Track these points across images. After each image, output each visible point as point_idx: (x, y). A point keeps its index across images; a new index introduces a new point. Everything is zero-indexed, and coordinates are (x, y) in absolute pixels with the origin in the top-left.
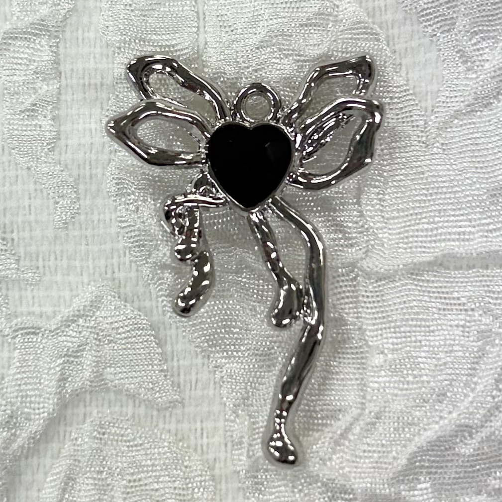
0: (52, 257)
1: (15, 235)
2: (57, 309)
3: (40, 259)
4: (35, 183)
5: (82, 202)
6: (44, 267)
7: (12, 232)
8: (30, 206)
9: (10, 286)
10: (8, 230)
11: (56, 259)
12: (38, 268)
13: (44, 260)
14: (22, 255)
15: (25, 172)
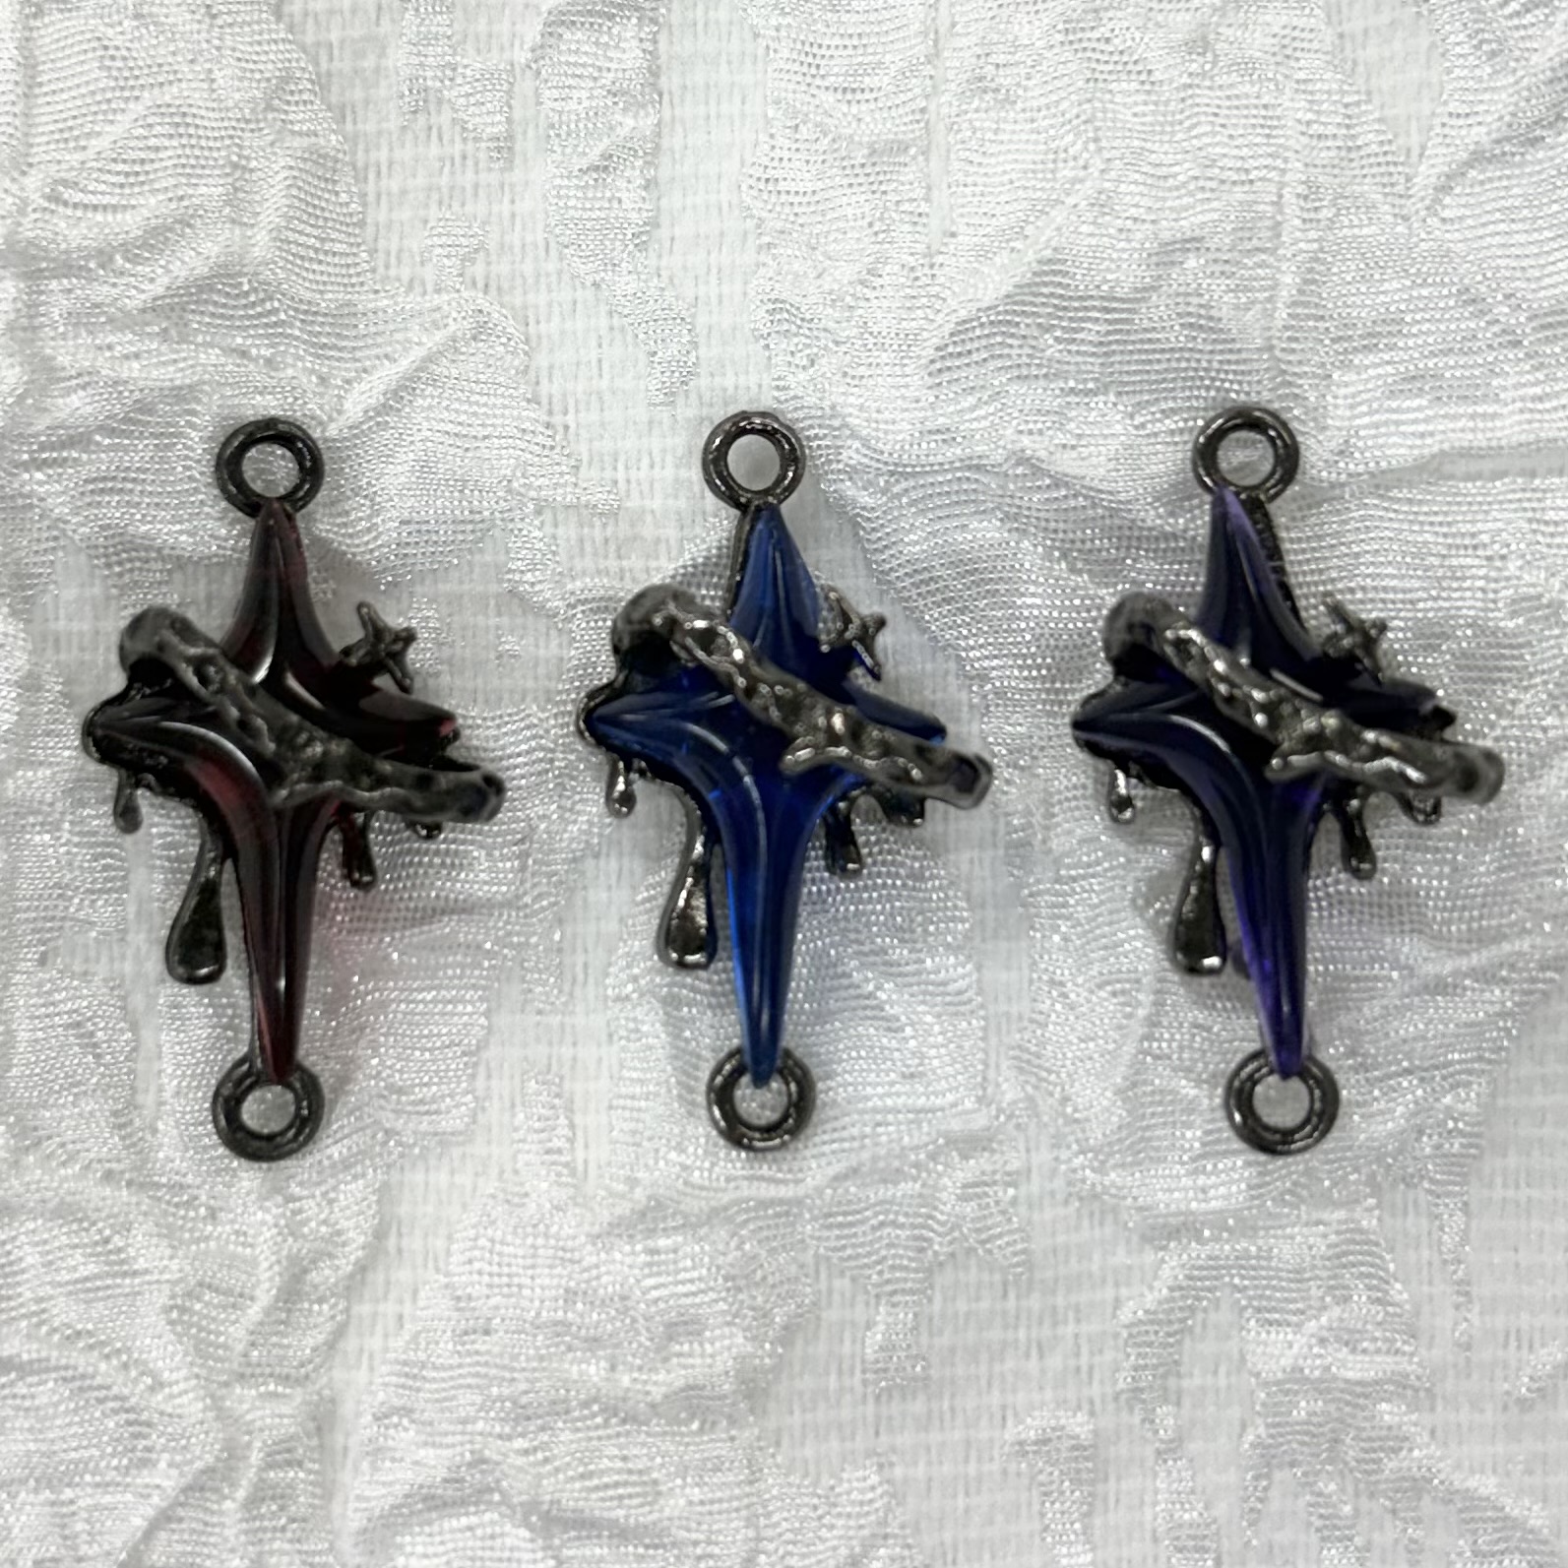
0: (645, 462)
1: (570, 419)
2: (653, 564)
3: (621, 467)
4: (610, 314)
5: (702, 351)
6: (628, 481)
7: (565, 413)
8: (600, 361)
9: (561, 517)
10: (557, 408)
11: (652, 466)
12: (616, 482)
13: (627, 468)
14: (585, 458)
15: (590, 293)
